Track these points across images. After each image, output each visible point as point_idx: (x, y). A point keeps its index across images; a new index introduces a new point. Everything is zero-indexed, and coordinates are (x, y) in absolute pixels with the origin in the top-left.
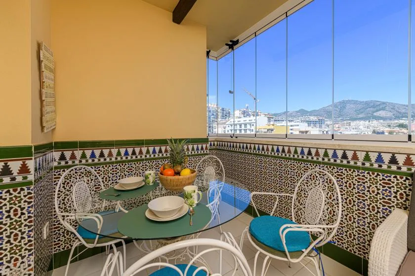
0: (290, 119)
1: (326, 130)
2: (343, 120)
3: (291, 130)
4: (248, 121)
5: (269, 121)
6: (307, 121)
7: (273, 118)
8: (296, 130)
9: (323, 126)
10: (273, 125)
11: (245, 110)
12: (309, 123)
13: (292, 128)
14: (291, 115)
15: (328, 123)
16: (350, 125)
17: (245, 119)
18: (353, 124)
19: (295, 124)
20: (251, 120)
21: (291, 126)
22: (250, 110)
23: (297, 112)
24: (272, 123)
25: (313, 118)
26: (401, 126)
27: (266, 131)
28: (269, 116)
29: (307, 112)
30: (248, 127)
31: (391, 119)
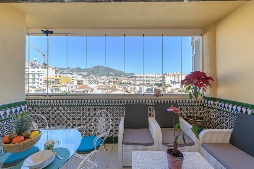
0: (72, 73)
1: (91, 80)
2: (98, 75)
3: (72, 80)
4: (36, 72)
5: (56, 72)
6: (82, 75)
7: (59, 71)
8: (75, 80)
9: (90, 78)
10: (60, 76)
11: (33, 62)
12: (83, 76)
13: (73, 78)
14: (72, 70)
15: (92, 76)
16: (101, 78)
17: (33, 70)
18: (102, 77)
19: (75, 76)
20: (40, 72)
21: (72, 77)
22: (38, 63)
23: (76, 69)
24: (58, 75)
25: (84, 73)
26: (117, 79)
27: (54, 80)
28: (56, 70)
29: (81, 69)
30: (37, 77)
31: (114, 76)
